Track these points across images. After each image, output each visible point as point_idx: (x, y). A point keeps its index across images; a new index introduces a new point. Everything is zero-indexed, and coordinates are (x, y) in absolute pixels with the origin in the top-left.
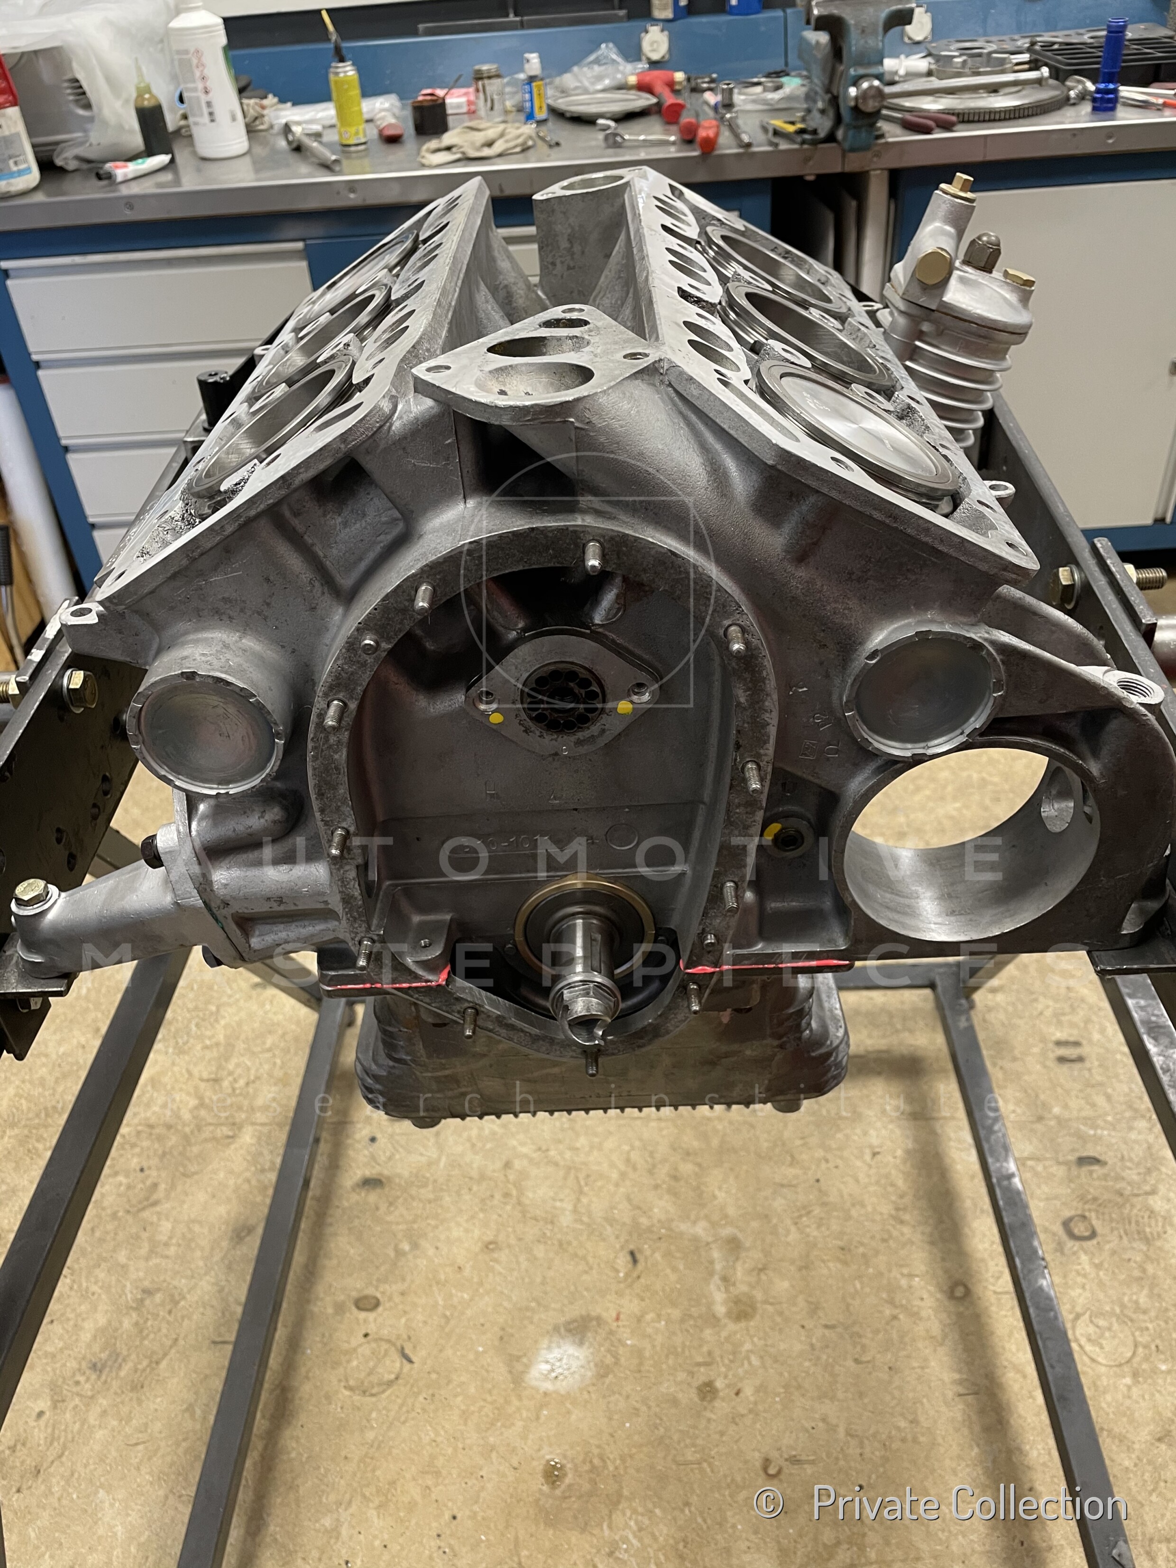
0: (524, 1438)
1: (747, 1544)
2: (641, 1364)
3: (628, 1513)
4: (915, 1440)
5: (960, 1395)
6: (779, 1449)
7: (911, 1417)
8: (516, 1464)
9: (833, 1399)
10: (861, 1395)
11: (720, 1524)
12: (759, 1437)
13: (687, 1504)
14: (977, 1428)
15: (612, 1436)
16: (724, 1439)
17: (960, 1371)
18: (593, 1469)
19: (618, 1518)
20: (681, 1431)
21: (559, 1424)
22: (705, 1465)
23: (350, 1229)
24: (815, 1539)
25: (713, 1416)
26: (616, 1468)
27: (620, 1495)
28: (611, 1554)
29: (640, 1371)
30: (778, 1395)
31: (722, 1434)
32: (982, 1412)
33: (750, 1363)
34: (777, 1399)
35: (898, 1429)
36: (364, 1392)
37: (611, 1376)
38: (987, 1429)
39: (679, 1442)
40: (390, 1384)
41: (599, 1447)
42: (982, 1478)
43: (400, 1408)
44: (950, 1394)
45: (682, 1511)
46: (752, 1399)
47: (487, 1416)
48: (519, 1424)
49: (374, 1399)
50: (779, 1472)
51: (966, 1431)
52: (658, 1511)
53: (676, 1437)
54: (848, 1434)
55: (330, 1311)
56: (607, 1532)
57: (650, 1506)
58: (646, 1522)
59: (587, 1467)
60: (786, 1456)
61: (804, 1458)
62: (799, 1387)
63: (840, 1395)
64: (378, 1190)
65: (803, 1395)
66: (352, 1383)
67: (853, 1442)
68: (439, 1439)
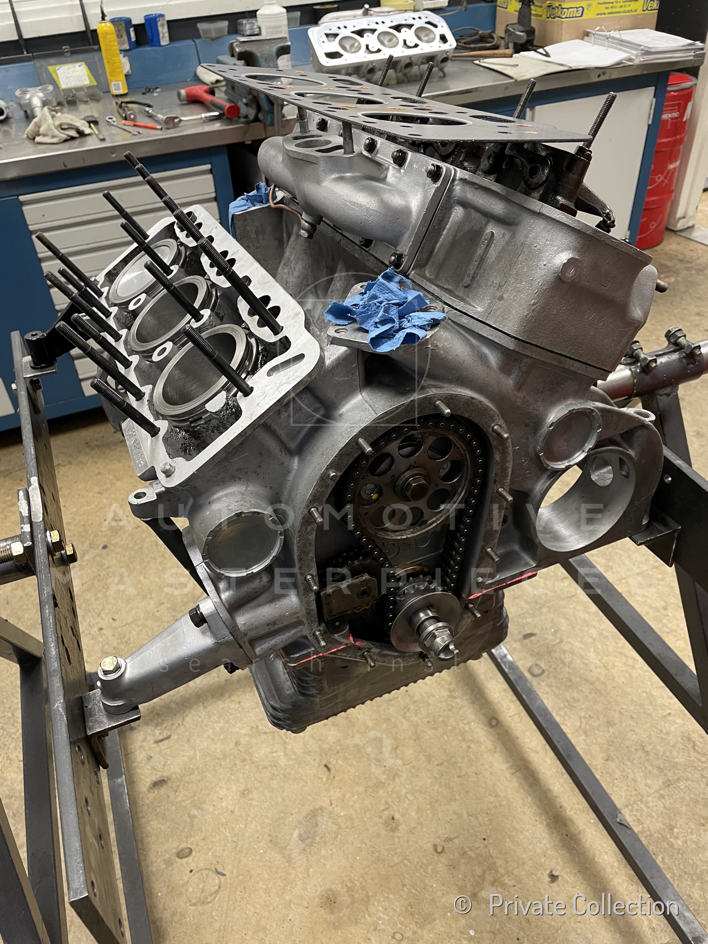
0: (305, 889)
1: (442, 892)
2: (353, 823)
3: (376, 903)
4: (501, 805)
5: (513, 774)
6: (439, 837)
7: (494, 795)
8: (306, 905)
9: (455, 800)
10: (467, 792)
11: (425, 889)
12: (427, 836)
13: (404, 885)
14: (526, 787)
15: (352, 867)
16: (410, 843)
17: (508, 762)
18: (349, 889)
19: (372, 909)
20: (387, 850)
21: (321, 874)
22: (406, 862)
23: (156, 815)
24: (473, 875)
25: (400, 835)
26: (361, 883)
27: (368, 896)
28: (375, 929)
29: (354, 827)
30: (428, 810)
31: (408, 841)
32: (525, 778)
33: (408, 799)
34: (429, 812)
35: (491, 803)
36: (203, 903)
37: (339, 836)
38: (531, 786)
39: (388, 856)
40: (217, 892)
41: (347, 876)
42: (538, 810)
43: (228, 903)
44: (508, 775)
45: (403, 890)
46: (416, 817)
47: (280, 886)
48: (299, 883)
49: (210, 905)
50: (443, 848)
51: (522, 791)
52: (391, 896)
53: (385, 854)
54: (469, 815)
55: (163, 866)
56: (369, 919)
57: (386, 895)
58: (387, 904)
59: (345, 889)
60: (443, 839)
61: (452, 836)
62: (437, 801)
63: (458, 797)
64: (165, 786)
65: (440, 805)
66: (193, 901)
67: (472, 819)
68: (258, 911)
